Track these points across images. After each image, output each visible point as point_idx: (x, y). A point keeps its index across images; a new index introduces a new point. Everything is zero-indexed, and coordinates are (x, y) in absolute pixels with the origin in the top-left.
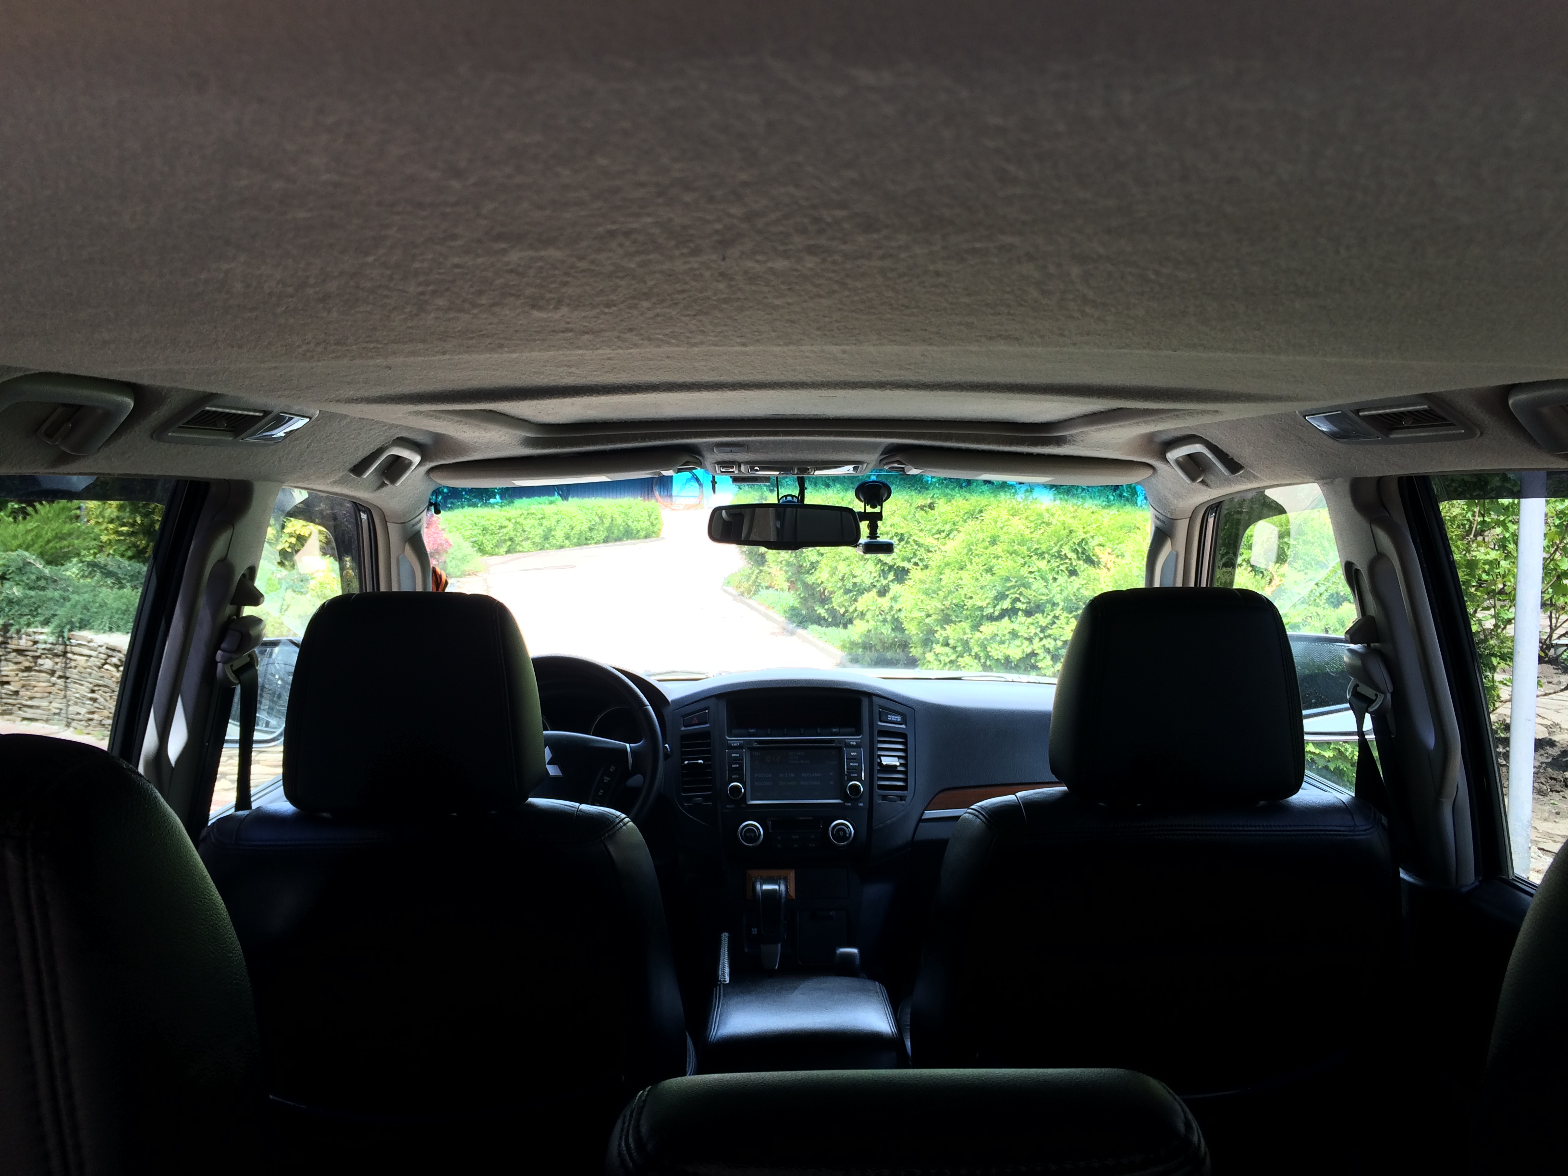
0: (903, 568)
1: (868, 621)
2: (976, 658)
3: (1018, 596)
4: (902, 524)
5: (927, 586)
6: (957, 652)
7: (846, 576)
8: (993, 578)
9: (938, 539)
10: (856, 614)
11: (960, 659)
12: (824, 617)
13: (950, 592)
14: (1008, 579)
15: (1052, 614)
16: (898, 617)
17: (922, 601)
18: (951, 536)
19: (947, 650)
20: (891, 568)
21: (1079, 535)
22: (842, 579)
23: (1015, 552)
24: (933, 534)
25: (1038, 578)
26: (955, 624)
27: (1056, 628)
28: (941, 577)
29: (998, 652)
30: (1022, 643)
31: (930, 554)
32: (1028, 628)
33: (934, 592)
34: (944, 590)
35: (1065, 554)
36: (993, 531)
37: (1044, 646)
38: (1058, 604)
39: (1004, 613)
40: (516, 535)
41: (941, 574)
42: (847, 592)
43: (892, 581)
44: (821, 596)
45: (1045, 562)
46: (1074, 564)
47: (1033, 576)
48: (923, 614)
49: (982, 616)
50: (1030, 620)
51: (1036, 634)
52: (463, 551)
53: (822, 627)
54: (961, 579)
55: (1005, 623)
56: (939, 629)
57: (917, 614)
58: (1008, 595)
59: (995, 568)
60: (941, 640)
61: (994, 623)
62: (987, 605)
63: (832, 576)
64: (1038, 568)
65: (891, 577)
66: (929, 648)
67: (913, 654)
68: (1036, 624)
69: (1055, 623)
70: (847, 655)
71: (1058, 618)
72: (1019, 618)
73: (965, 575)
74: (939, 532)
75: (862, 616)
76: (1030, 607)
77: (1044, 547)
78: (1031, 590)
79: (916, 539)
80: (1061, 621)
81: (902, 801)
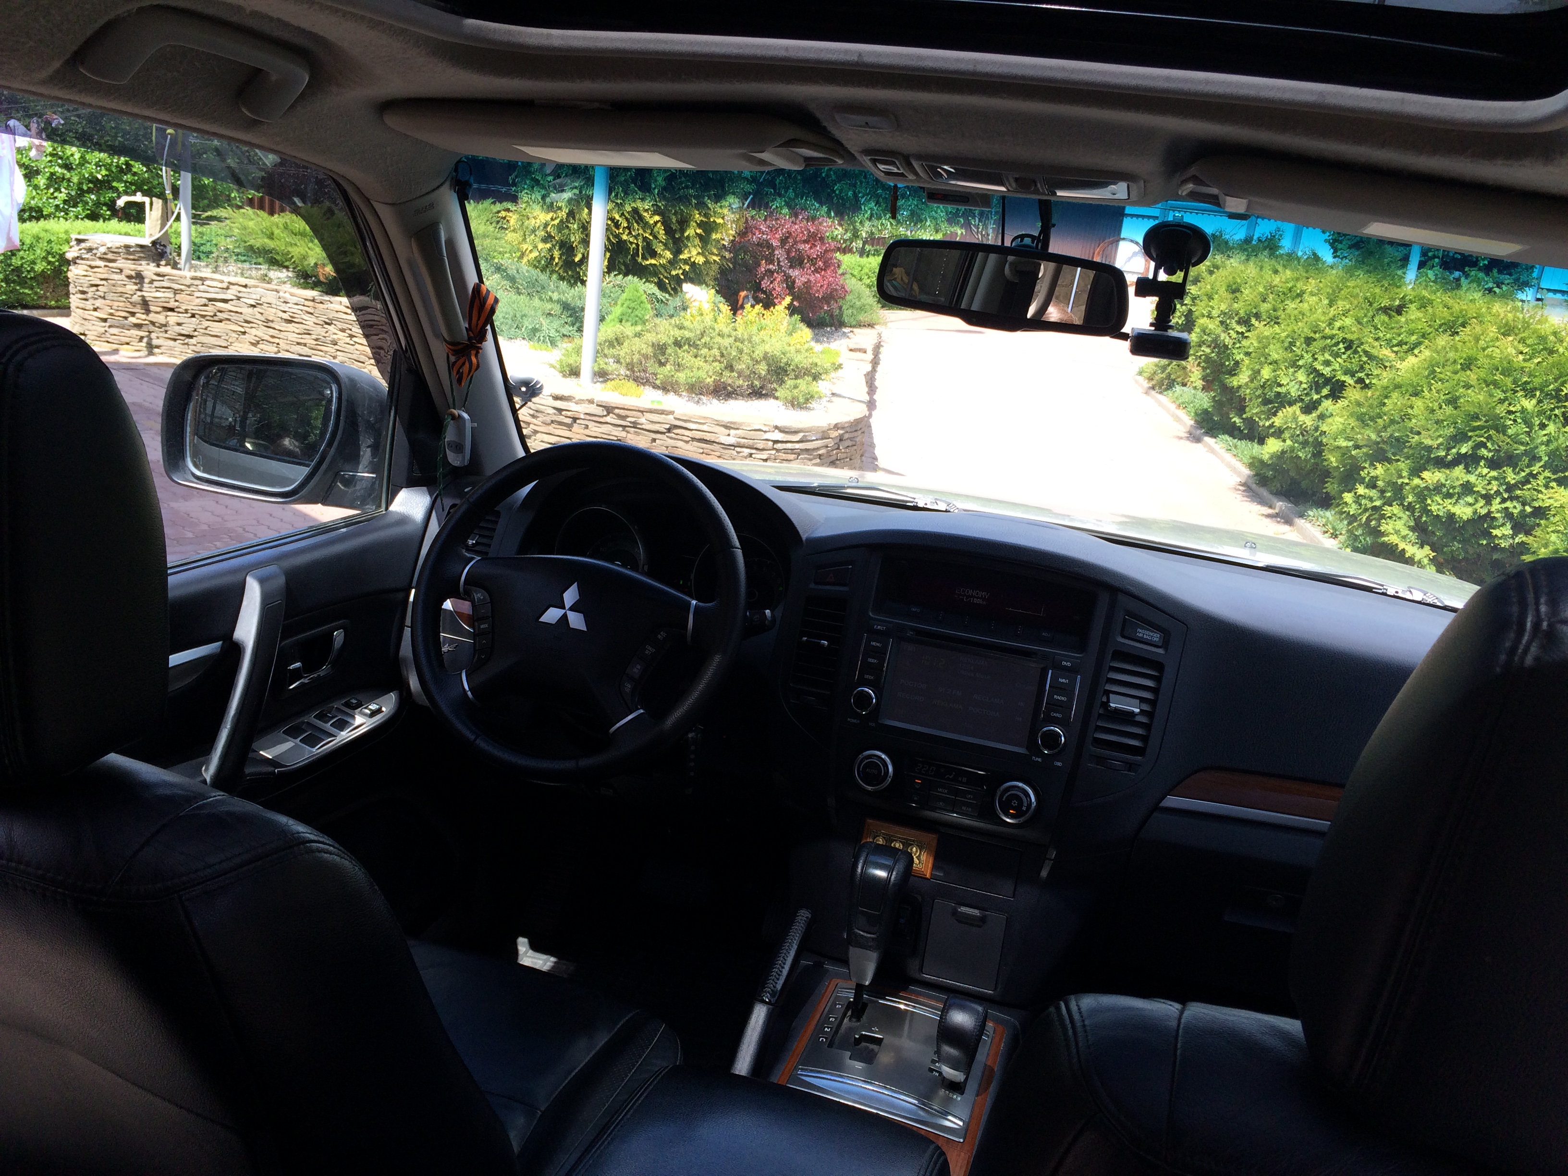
0: (1344, 382)
1: (1284, 441)
2: (1408, 510)
3: (1485, 440)
4: (1354, 329)
5: (1363, 410)
6: (1384, 497)
7: (1269, 383)
8: (1455, 412)
9: (1396, 353)
10: (1272, 430)
11: (1386, 507)
12: (1239, 427)
13: (1392, 422)
14: (1476, 417)
15: (1527, 471)
16: (1322, 441)
17: (1353, 428)
18: (1416, 351)
19: (1373, 493)
20: (1328, 381)
22: (1264, 386)
23: (1495, 384)
24: (1393, 346)
25: (1519, 421)
26: (1390, 464)
27: (1529, 489)
28: (1386, 401)
29: (1441, 507)
30: (1476, 501)
32: (1489, 483)
33: (1372, 419)
34: (1385, 418)
36: (1470, 352)
37: (1507, 508)
38: (1540, 459)
39: (1460, 459)
41: (1386, 397)
42: (1266, 402)
43: (1326, 396)
44: (1239, 402)
45: (1534, 401)
47: (1512, 417)
48: (1351, 444)
49: (1429, 459)
50: (1494, 473)
51: (1498, 493)
52: (862, 300)
53: (1234, 438)
54: (1412, 407)
55: (1459, 472)
56: (1367, 466)
57: (1343, 443)
58: (1471, 437)
59: (1462, 400)
60: (1367, 480)
61: (1443, 470)
62: (1439, 445)
63: (1252, 381)
64: (1523, 407)
65: (1325, 391)
66: (1349, 487)
67: (1329, 490)
68: (1501, 479)
69: (1529, 483)
70: (1255, 475)
71: (1535, 477)
72: (1479, 470)
73: (1418, 403)
74: (1400, 344)
75: (1279, 433)
76: (1499, 457)
77: (1537, 381)
78: (1504, 434)
79: (1368, 349)
80: (1539, 482)
81: (1129, 771)
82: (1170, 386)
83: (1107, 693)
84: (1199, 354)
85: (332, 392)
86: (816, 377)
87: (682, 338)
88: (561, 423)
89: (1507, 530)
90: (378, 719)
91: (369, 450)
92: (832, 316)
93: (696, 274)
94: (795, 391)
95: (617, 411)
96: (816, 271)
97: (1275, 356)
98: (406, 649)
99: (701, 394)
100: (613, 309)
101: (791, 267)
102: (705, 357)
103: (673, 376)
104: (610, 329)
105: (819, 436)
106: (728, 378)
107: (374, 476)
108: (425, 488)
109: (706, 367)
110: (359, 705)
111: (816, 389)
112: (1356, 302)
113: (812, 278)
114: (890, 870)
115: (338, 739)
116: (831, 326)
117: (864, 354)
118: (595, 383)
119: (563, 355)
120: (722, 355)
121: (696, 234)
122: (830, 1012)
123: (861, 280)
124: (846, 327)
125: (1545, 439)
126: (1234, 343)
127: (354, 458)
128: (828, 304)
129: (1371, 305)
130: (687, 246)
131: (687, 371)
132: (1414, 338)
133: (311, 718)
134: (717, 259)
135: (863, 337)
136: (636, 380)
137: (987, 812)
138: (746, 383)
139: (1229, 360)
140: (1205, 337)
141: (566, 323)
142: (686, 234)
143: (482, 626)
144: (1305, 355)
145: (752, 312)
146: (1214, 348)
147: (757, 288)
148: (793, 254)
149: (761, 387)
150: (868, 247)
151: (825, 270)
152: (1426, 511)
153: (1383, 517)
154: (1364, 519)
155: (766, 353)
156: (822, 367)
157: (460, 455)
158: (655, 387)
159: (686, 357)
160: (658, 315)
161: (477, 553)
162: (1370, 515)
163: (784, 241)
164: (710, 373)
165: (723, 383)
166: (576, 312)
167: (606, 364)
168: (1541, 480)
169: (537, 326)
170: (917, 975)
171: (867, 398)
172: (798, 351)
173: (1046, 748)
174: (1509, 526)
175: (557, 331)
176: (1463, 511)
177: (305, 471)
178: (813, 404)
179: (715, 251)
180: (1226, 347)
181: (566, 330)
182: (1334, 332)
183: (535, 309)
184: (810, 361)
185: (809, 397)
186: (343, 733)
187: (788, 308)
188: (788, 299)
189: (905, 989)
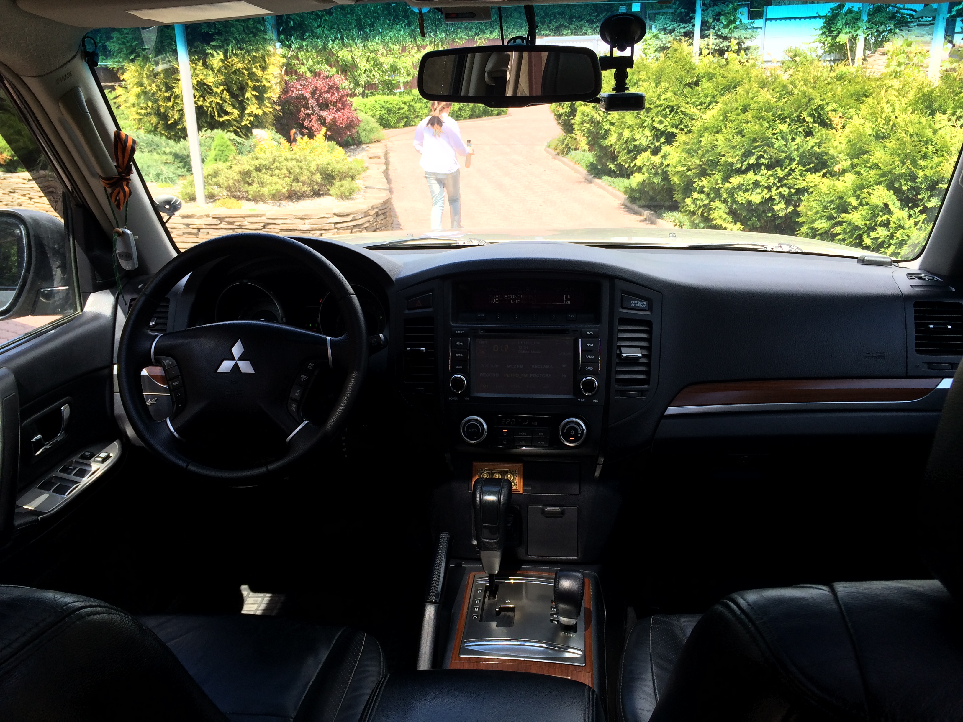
0: (673, 132)
1: (643, 174)
2: (724, 203)
3: (762, 153)
4: (673, 99)
5: (689, 147)
6: (709, 198)
7: (629, 140)
8: (743, 139)
9: (700, 109)
10: (635, 168)
11: (712, 203)
12: (614, 170)
13: (708, 151)
14: (755, 140)
15: (789, 168)
16: (667, 171)
17: (685, 158)
18: (711, 107)
19: (703, 196)
20: (663, 133)
21: (818, 102)
22: (626, 142)
23: (762, 118)
24: (697, 106)
25: (780, 138)
26: (710, 177)
27: (792, 179)
28: (701, 139)
29: (743, 198)
30: (763, 191)
31: (693, 121)
32: (769, 179)
33: (695, 151)
34: (702, 149)
35: (804, 118)
36: (745, 101)
37: (780, 192)
38: (794, 160)
39: (749, 168)
40: (410, 114)
41: (701, 137)
42: (629, 152)
43: (664, 143)
44: (612, 155)
45: (786, 125)
46: (811, 126)
47: (775, 137)
48: (685, 168)
49: (732, 170)
50: (770, 173)
51: (774, 184)
52: (370, 125)
53: (612, 177)
54: (717, 141)
55: (750, 175)
56: (697, 180)
57: (680, 169)
58: (754, 153)
59: (745, 131)
60: (698, 189)
61: (741, 175)
62: (737, 161)
63: (618, 140)
64: (780, 130)
65: (662, 140)
66: (688, 195)
67: (676, 199)
68: (775, 175)
69: (791, 175)
70: (628, 198)
71: (793, 171)
72: (762, 171)
73: (720, 137)
74: (701, 104)
75: (640, 170)
76: (771, 162)
77: (786, 113)
78: (773, 148)
79: (683, 110)
80: (796, 173)
81: (642, 396)
82: (568, 152)
83: (619, 347)
84: (583, 129)
85: (21, 231)
86: (353, 178)
87: (260, 165)
88: (190, 234)
89: (782, 205)
90: (108, 463)
91: (59, 270)
92: (353, 139)
93: (259, 122)
94: (342, 189)
95: (227, 219)
96: (338, 110)
97: (630, 122)
98: (119, 408)
99: (280, 200)
100: (209, 153)
101: (321, 110)
102: (278, 176)
103: (259, 191)
104: (210, 167)
105: (363, 216)
106: (296, 187)
107: (67, 288)
108: (108, 291)
109: (281, 181)
110: (92, 456)
111: (355, 186)
112: (672, 82)
113: (336, 116)
114: (499, 494)
115: (82, 484)
116: (353, 145)
117: (379, 160)
118: (208, 203)
119: (183, 188)
120: (290, 173)
121: (253, 95)
122: (474, 598)
123: (366, 113)
124: (363, 144)
125: (796, 147)
126: (603, 119)
127: (49, 278)
128: (350, 131)
129: (681, 83)
130: (248, 104)
131: (269, 186)
132: (709, 99)
133: (58, 473)
134: (271, 110)
135: (375, 149)
136: (235, 197)
137: (556, 443)
138: (310, 188)
139: (601, 130)
140: (585, 118)
141: (179, 167)
142: (246, 97)
143: (175, 384)
144: (647, 119)
145: (302, 141)
146: (592, 123)
147: (301, 126)
148: (321, 101)
149: (319, 190)
150: (366, 92)
151: (343, 109)
152: (735, 202)
153: (710, 209)
154: (700, 213)
155: (318, 166)
156: (355, 169)
157: (130, 262)
158: (249, 200)
159: (266, 177)
160: (241, 153)
161: (159, 331)
162: (703, 210)
163: (313, 93)
164: (284, 186)
165: (294, 190)
166: (185, 159)
167: (212, 189)
168: (797, 172)
169: (159, 172)
170: (525, 558)
171: (386, 186)
172: (338, 162)
173: (586, 391)
174: (783, 202)
175: (174, 173)
176: (756, 198)
177: (13, 293)
178: (354, 196)
179: (269, 105)
180: (598, 122)
181: (180, 171)
182: (662, 102)
183: (156, 161)
184: (347, 167)
185: (352, 192)
186: (84, 479)
187: (325, 135)
188: (324, 130)
189: (519, 569)
